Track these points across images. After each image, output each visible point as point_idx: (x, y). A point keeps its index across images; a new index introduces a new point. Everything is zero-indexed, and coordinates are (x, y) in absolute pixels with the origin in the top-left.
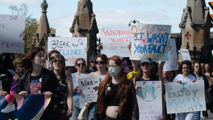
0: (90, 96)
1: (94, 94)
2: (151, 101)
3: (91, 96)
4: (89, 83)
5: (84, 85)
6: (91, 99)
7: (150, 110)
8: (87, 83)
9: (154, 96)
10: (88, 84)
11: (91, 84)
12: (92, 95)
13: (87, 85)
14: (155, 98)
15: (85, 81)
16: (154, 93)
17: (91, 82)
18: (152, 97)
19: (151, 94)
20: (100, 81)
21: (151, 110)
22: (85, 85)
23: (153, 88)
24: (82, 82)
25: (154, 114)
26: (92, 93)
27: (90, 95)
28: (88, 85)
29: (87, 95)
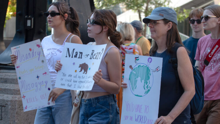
1: (77, 76)
2: (141, 96)
3: (72, 78)
4: (77, 55)
5: (69, 56)
6: (70, 84)
7: (138, 113)
8: (74, 54)
9: (147, 87)
11: (79, 58)
12: (75, 77)
13: (73, 56)
14: (149, 90)
15: (74, 49)
16: (148, 81)
17: (80, 53)
18: (145, 88)
19: (143, 81)
20: (92, 54)
21: (140, 114)
22: (71, 56)
23: (148, 69)
24: (68, 49)
25: (142, 122)
26: (75, 74)
27: (71, 76)
28: (75, 57)
29: (67, 75)
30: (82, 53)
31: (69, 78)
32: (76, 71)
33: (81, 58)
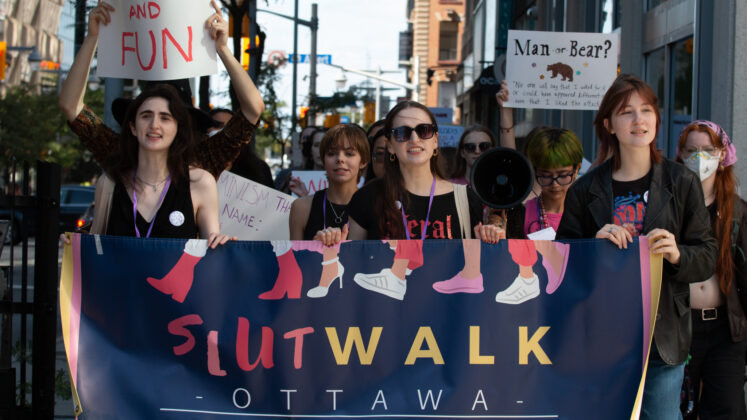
0: (534, 90)
1: (548, 86)
3: (537, 88)
4: (536, 49)
5: (522, 53)
6: (535, 99)
8: (531, 49)
10: (535, 52)
11: (543, 54)
12: (542, 87)
13: (530, 52)
15: (528, 41)
17: (543, 46)
20: (573, 47)
22: (525, 53)
26: (543, 82)
27: (534, 85)
29: (525, 85)
30: (547, 46)
31: (531, 89)
32: (542, 77)
33: (548, 54)
